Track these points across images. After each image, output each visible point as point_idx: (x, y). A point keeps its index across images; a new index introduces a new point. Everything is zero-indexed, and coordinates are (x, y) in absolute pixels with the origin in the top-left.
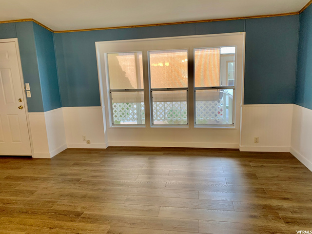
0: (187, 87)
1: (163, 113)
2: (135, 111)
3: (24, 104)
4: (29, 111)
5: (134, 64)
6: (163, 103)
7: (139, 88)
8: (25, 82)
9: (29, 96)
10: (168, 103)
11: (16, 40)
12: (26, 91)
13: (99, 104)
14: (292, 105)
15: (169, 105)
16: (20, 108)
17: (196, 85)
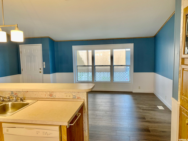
0: (110, 65)
1: (99, 75)
2: (86, 76)
3: (42, 71)
4: (44, 74)
5: (86, 55)
6: (99, 73)
7: (88, 65)
8: (43, 61)
9: (44, 67)
10: (102, 73)
11: (41, 44)
12: (43, 65)
13: (72, 71)
14: (153, 73)
15: (102, 74)
16: (40, 72)
17: (114, 64)
